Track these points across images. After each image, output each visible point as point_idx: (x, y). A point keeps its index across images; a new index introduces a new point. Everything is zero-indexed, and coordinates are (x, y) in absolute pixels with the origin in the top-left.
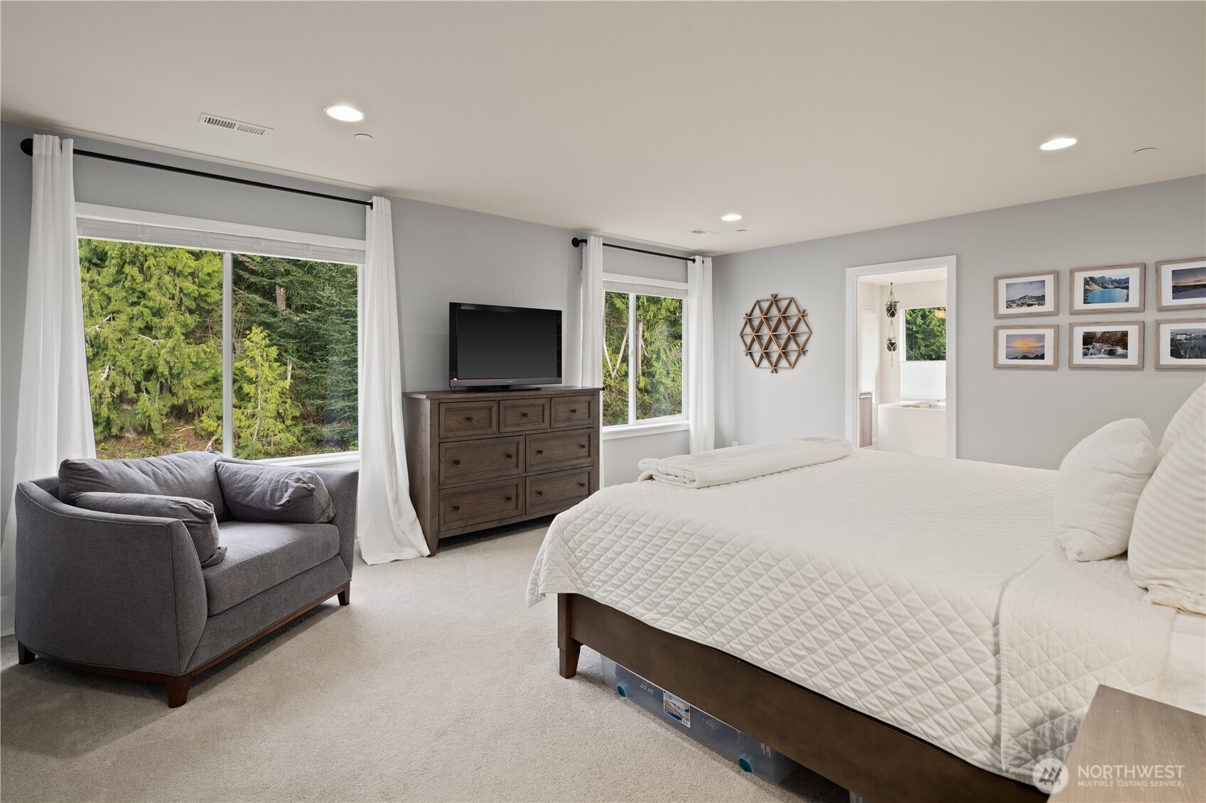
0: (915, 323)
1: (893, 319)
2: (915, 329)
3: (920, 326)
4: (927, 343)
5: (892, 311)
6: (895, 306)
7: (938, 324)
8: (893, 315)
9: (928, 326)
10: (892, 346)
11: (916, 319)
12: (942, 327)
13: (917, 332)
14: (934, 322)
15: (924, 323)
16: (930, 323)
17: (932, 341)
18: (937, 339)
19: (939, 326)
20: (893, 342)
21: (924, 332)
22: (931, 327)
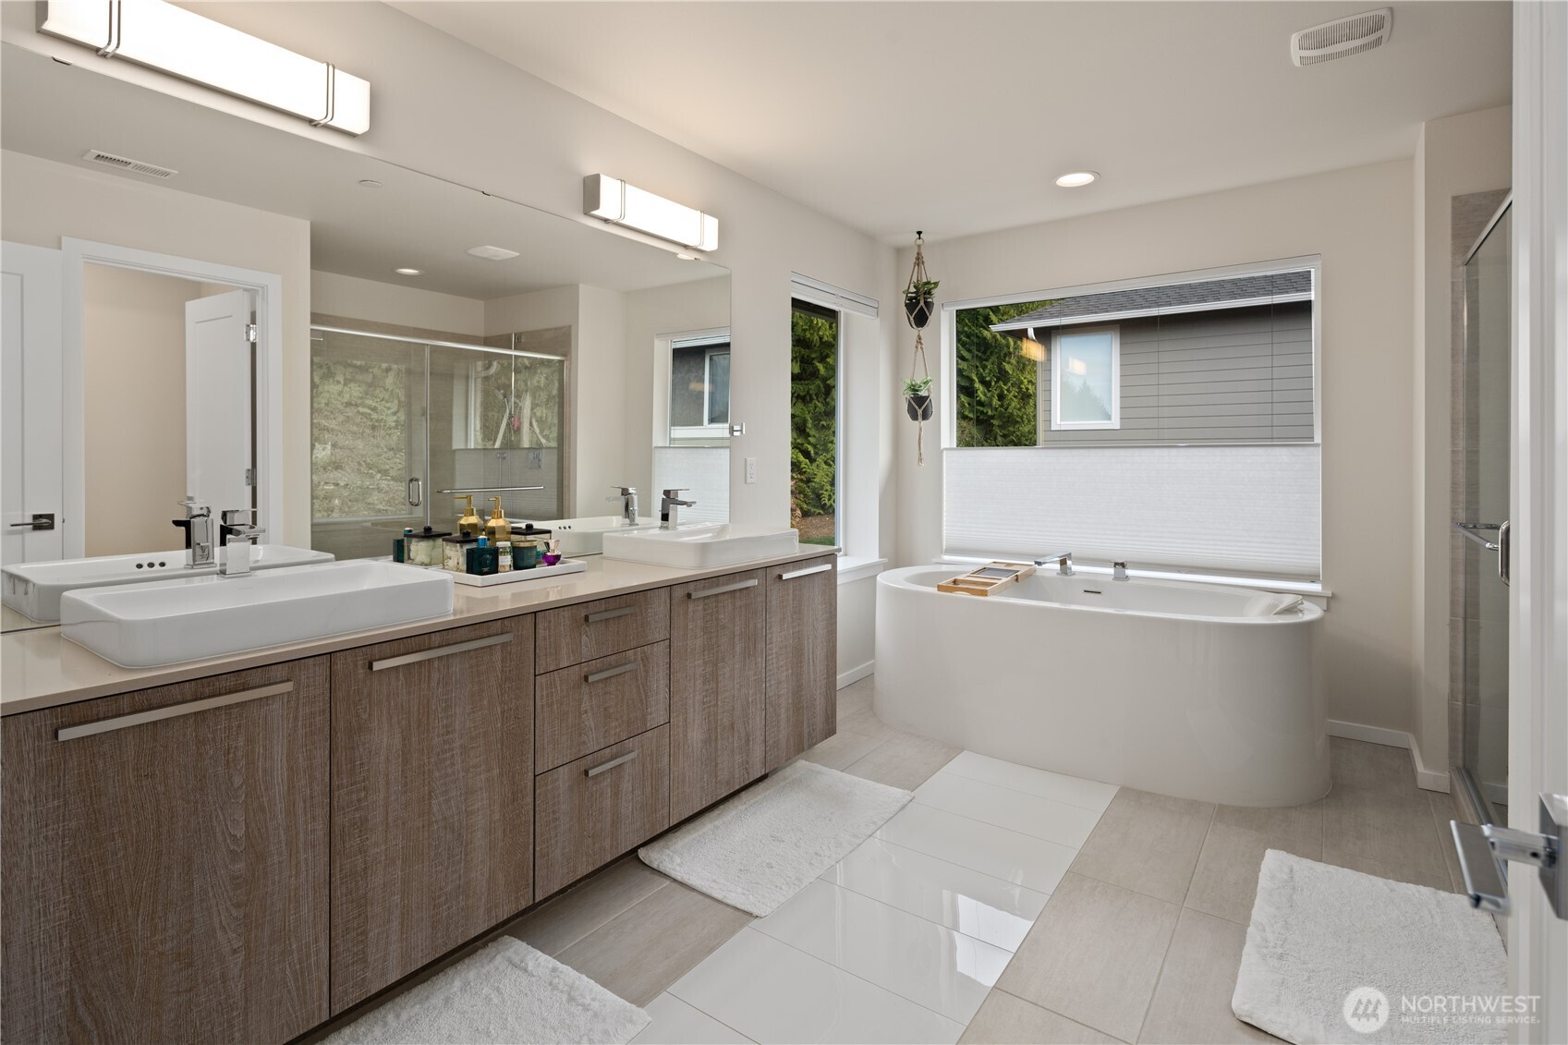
0: (990, 405)
1: (924, 331)
2: (990, 413)
3: (996, 409)
4: (1006, 432)
5: (919, 308)
6: (929, 293)
7: (1018, 406)
8: (921, 320)
9: (1006, 409)
10: (920, 406)
11: (992, 400)
12: (1023, 410)
13: (993, 417)
14: (1013, 404)
15: (1001, 406)
16: (1009, 405)
17: (1011, 429)
18: (1017, 426)
19: (1019, 410)
20: (923, 393)
21: (1001, 416)
22: (1010, 410)
